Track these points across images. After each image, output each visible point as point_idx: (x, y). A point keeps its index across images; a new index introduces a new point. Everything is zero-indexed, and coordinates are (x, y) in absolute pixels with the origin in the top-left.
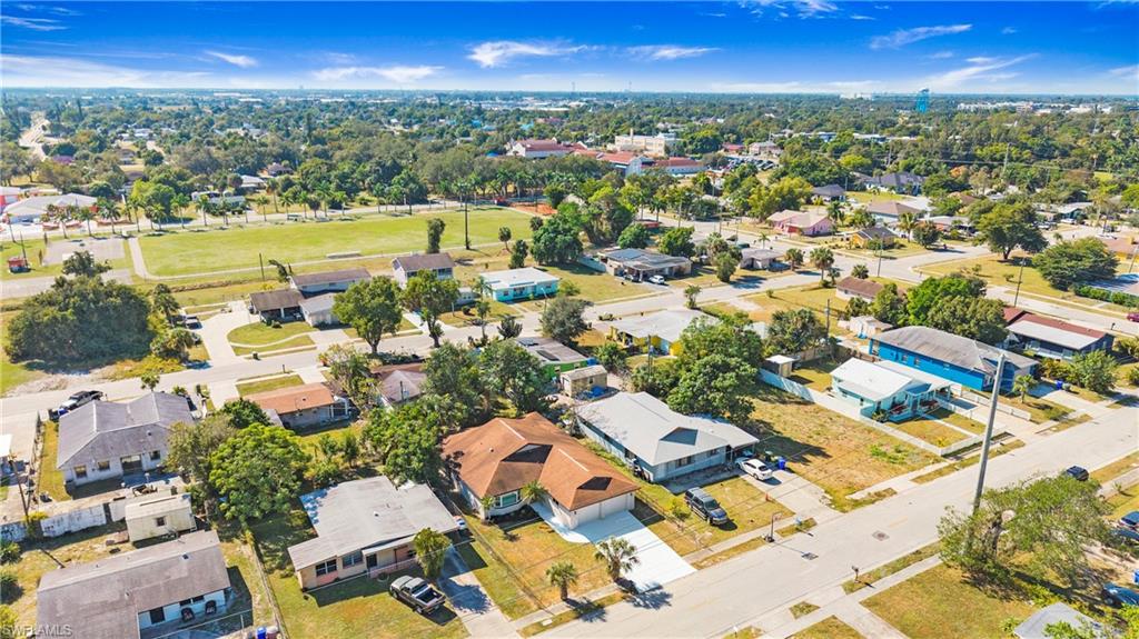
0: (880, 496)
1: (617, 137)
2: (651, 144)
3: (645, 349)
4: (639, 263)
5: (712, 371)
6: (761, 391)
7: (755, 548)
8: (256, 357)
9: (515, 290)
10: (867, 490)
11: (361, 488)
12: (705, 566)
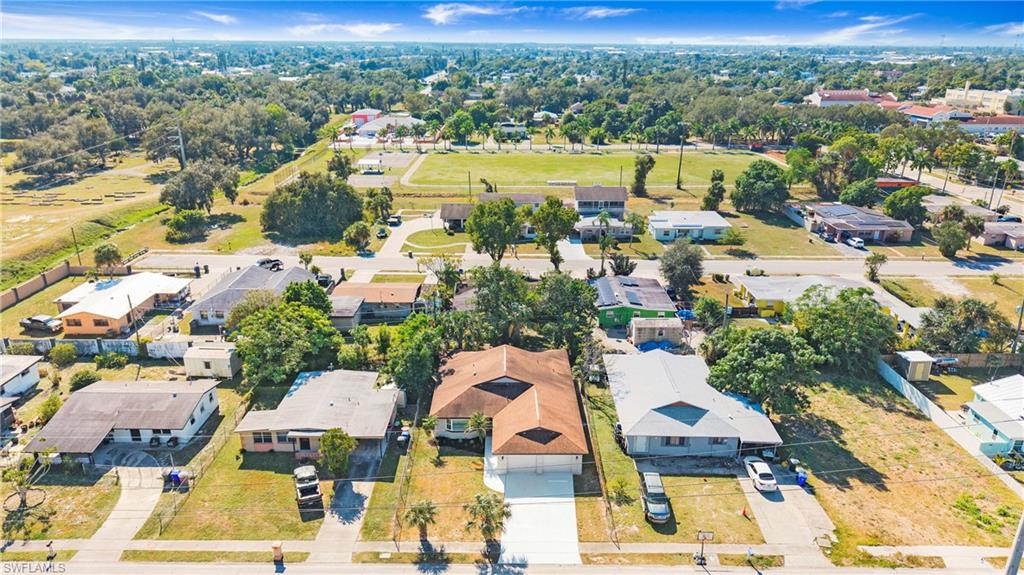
0: (913, 561)
1: (948, 91)
2: (989, 99)
3: (764, 313)
4: (843, 221)
5: (760, 348)
6: (868, 390)
7: (673, 564)
8: (411, 256)
9: (679, 231)
10: (899, 548)
11: (347, 379)
12: (594, 563)
